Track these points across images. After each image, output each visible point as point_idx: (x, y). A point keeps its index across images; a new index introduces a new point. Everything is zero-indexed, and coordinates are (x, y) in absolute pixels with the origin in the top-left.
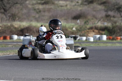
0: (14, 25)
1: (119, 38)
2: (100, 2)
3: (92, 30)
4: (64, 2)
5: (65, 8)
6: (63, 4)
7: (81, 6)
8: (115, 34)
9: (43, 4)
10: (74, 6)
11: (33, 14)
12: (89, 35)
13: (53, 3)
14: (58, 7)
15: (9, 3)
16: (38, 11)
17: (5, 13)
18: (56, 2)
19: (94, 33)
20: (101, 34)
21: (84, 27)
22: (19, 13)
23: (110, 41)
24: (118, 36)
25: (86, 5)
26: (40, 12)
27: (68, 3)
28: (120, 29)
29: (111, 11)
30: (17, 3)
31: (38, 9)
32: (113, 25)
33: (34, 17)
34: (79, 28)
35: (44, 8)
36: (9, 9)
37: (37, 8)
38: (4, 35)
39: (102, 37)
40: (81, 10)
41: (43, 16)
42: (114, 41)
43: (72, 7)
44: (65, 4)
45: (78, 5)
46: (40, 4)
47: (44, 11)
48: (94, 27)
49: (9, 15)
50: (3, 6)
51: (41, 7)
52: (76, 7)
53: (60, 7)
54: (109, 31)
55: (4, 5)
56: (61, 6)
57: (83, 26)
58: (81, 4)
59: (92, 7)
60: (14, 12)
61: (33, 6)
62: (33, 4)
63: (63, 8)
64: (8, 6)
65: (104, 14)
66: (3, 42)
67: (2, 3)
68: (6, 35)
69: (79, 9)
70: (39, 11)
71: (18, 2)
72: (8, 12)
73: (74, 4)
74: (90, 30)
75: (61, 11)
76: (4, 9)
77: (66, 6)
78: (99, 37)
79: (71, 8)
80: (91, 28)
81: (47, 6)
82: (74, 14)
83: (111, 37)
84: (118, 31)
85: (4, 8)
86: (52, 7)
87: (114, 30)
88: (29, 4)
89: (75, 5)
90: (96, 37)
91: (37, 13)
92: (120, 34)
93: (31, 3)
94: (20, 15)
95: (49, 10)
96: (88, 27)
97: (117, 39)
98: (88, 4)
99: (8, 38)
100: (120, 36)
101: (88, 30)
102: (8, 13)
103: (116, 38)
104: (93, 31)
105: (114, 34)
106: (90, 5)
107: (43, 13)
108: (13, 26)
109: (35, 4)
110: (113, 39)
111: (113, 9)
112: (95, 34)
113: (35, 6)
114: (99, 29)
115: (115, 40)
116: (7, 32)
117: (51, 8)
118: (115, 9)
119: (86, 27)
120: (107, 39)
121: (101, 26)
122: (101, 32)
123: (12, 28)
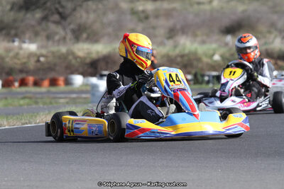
0: (75, 51)
5: (207, 7)
11: (130, 23)
14: (191, 5)
16: (142, 15)
17: (63, 22)
26: (147, 18)
31: (143, 11)
34: (227, 55)
35: (156, 10)
36: (71, 14)
37: (141, 8)
38: (52, 75)
40: (244, 11)
41: (154, 28)
47: (157, 17)
48: (264, 52)
49: (72, 26)
50: (57, 6)
51: (150, 6)
53: (196, 7)
55: (59, 3)
56: (199, 3)
59: (270, 3)
60: (82, 21)
61: (132, 5)
63: (202, 7)
64: (69, 5)
69: (241, 8)
72: (69, 20)
75: (197, 15)
76: (60, 14)
77: (210, 2)
79: (222, 8)
81: (165, 5)
82: (226, 22)
85: (61, 10)
86: (177, 5)
91: (140, 20)
94: (97, 26)
95: (168, 14)
99: (61, 82)
102: (70, 24)
107: (153, 21)
108: (73, 53)
113: (138, 3)
114: (276, 55)
116: (58, 68)
117: (174, 9)
121: (280, 50)
122: (280, 63)
123: (71, 57)
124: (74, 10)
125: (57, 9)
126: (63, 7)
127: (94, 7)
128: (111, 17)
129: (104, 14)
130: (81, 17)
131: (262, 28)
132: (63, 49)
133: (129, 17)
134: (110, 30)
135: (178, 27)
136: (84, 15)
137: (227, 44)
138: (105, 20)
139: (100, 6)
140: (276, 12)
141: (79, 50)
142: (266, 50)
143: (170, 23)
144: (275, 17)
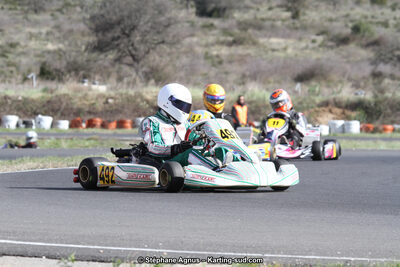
0: (144, 94)
1: (390, 127)
2: (364, 42)
3: (326, 109)
4: (281, 41)
5: (281, 55)
6: (279, 44)
7: (321, 49)
8: (381, 118)
9: (230, 44)
10: (303, 49)
11: (203, 67)
12: (320, 119)
13: (255, 43)
14: (266, 52)
15: (146, 42)
16: (216, 60)
17: (136, 64)
18: (262, 40)
19: (331, 116)
20: (348, 118)
21: (308, 101)
22: (167, 65)
23: (369, 135)
24: (388, 124)
25: (332, 47)
26: (220, 63)
27: (291, 41)
28: (392, 107)
29: (386, 63)
30: (163, 42)
31: (217, 56)
32: (376, 96)
33: (205, 74)
35: (231, 55)
36: (144, 57)
37: (215, 53)
38: (120, 117)
39: (349, 125)
40: (318, 59)
41: (227, 73)
42: (377, 135)
43: (298, 53)
44: (284, 45)
45: (314, 49)
46: (222, 43)
47: (230, 62)
48: (332, 100)
49: (144, 69)
50: (130, 48)
51: (224, 51)
52: (308, 51)
53: (270, 52)
54: (367, 112)
55: (133, 45)
56: (273, 50)
57: (305, 99)
58: (320, 46)
59: (344, 53)
60: (155, 64)
61: (206, 49)
62: (207, 46)
63: (276, 53)
64: (142, 48)
65: (368, 69)
66: (115, 134)
67: (130, 41)
68: (124, 118)
69: (315, 56)
70: (218, 62)
71: (167, 39)
72: (141, 63)
73: (303, 44)
74: (321, 109)
75: (271, 62)
76: (133, 56)
77: (285, 49)
78: (343, 125)
79: (296, 55)
80: (326, 104)
81: (240, 50)
82: (299, 70)
83: (371, 126)
84: (389, 111)
85: (134, 52)
86: (251, 51)
87: (378, 108)
88: (198, 44)
89: (307, 48)
90: (335, 125)
91: (213, 65)
92: (392, 118)
93: (204, 42)
94: (169, 69)
95: (242, 60)
96: (318, 100)
97: (385, 130)
98: (338, 45)
99: (128, 125)
100: (393, 123)
101: (317, 109)
102: (142, 66)
103: (381, 128)
104: (330, 111)
105: (378, 118)
106: (341, 47)
107: (227, 67)
109: (213, 45)
110: (375, 131)
111: (391, 59)
112: (334, 119)
113: (213, 48)
114: (343, 105)
115: (381, 132)
116: (126, 110)
117: (249, 55)
118: (395, 59)
119: (314, 101)
120: (361, 129)
121: (348, 100)
122: (348, 113)
123: (139, 100)
124: (148, 52)
125: (130, 51)
126: (135, 49)
127: (168, 50)
128: (185, 60)
129: (178, 58)
130: (154, 60)
131: (334, 77)
132: (132, 92)
133: (202, 61)
134: (182, 74)
135: (248, 73)
136: (157, 58)
137: (296, 92)
138: (178, 64)
139: (174, 50)
140: (348, 62)
141: (147, 93)
142: (334, 99)
143: (243, 69)
144: (348, 67)
